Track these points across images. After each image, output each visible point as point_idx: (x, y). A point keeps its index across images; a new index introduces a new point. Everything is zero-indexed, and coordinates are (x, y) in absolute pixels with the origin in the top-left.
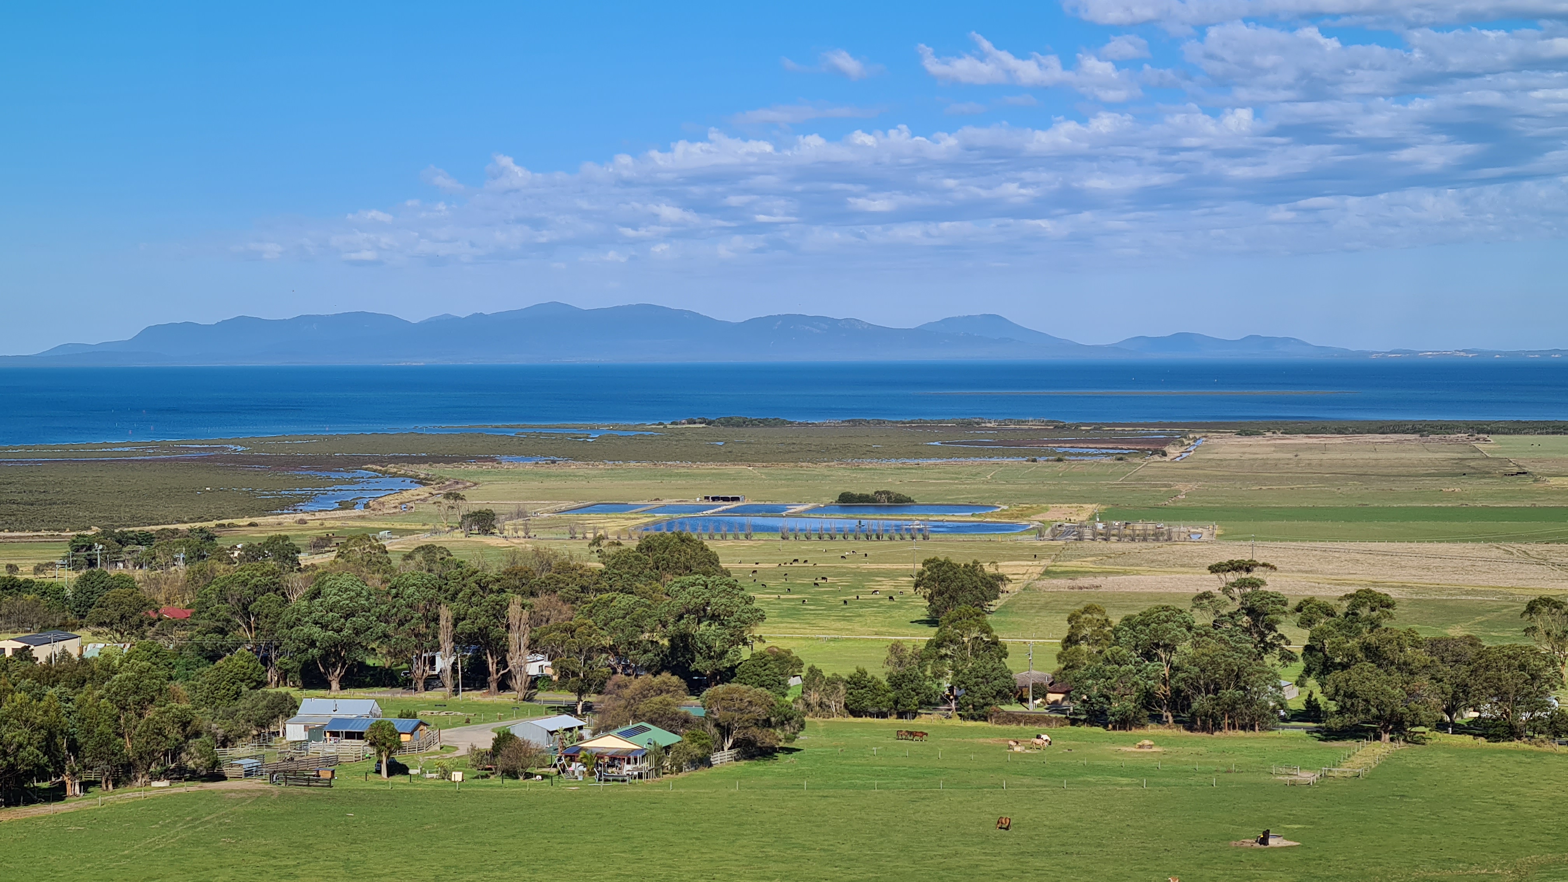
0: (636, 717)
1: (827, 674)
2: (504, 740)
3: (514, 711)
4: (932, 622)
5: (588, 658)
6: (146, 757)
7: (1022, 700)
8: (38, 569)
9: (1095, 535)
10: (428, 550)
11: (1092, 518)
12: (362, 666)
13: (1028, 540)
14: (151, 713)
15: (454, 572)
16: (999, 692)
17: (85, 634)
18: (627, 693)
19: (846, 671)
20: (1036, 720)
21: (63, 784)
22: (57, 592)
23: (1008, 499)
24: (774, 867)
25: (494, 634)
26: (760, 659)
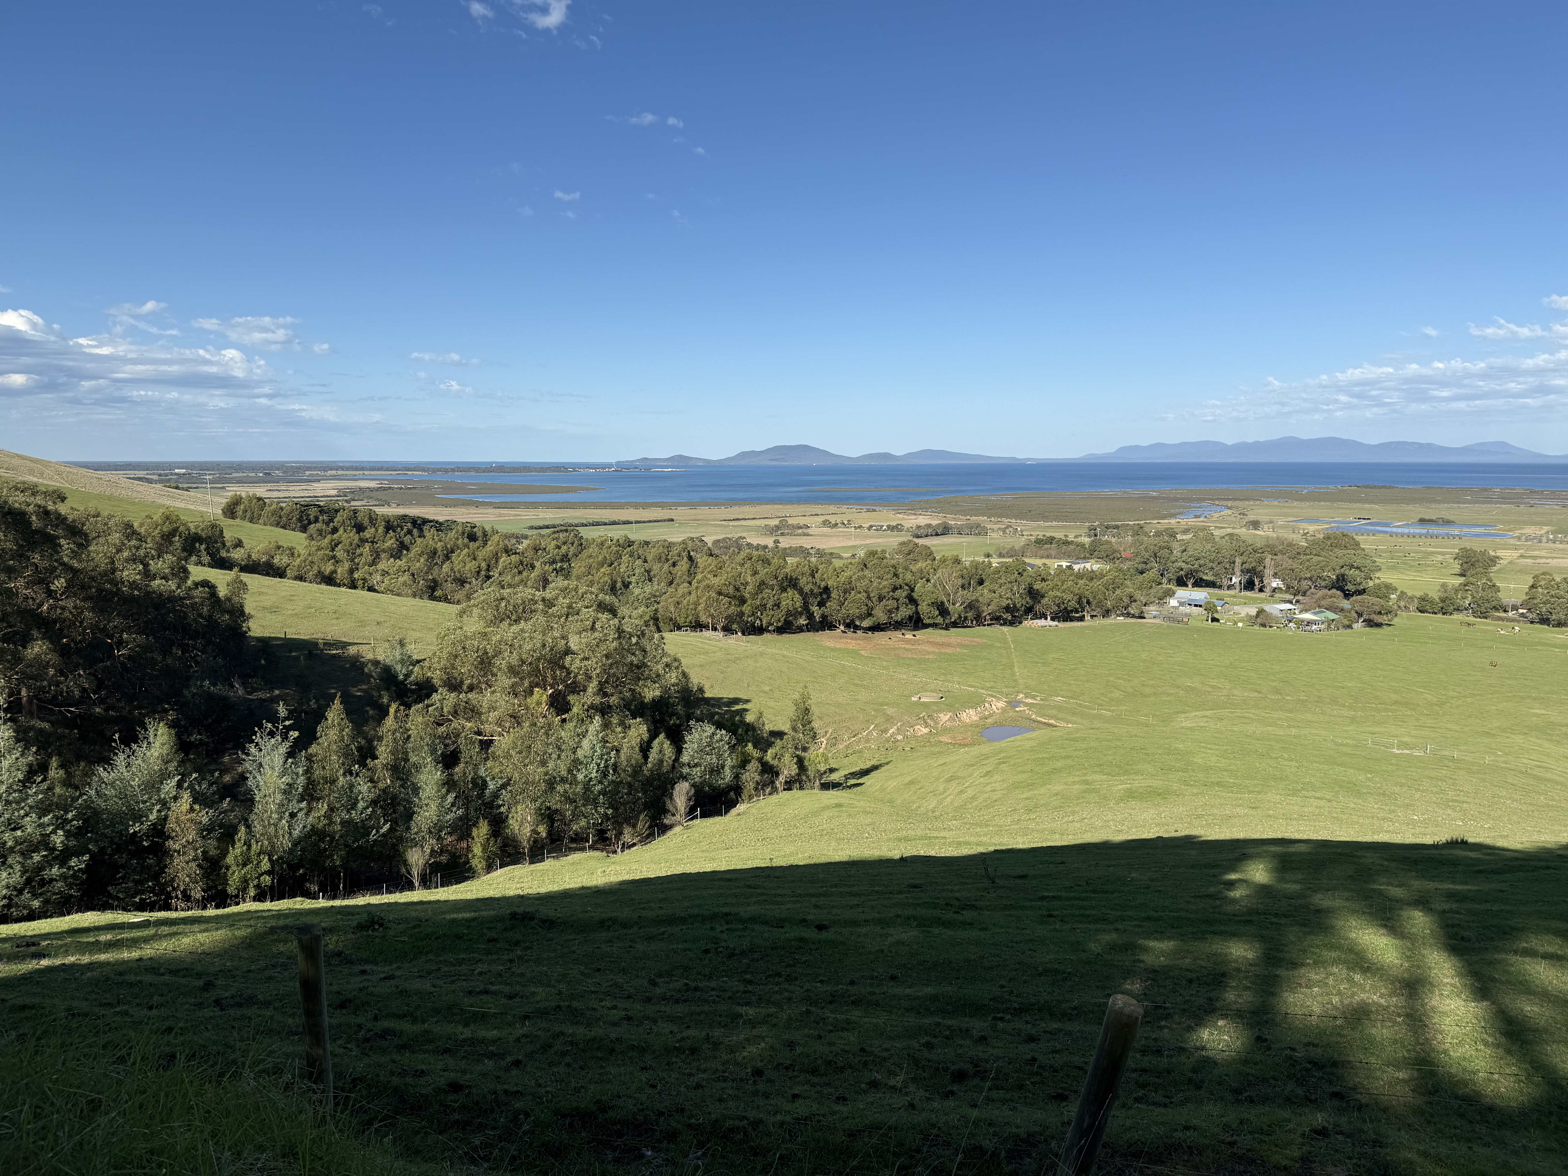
0: (1319, 607)
1: (1409, 594)
2: (1261, 612)
3: (1263, 601)
4: (1462, 575)
5: (1299, 581)
6: (1115, 608)
7: (1505, 611)
8: (1076, 537)
9: (1548, 540)
10: (1231, 535)
11: (1547, 533)
12: (1201, 579)
13: (1512, 541)
14: (1118, 592)
15: (1243, 545)
16: (1494, 607)
17: (1093, 561)
18: (1316, 597)
19: (1418, 594)
20: (1513, 620)
21: (1084, 616)
22: (1082, 545)
23: (1503, 523)
24: (1380, 672)
25: (1259, 569)
26: (1378, 587)
